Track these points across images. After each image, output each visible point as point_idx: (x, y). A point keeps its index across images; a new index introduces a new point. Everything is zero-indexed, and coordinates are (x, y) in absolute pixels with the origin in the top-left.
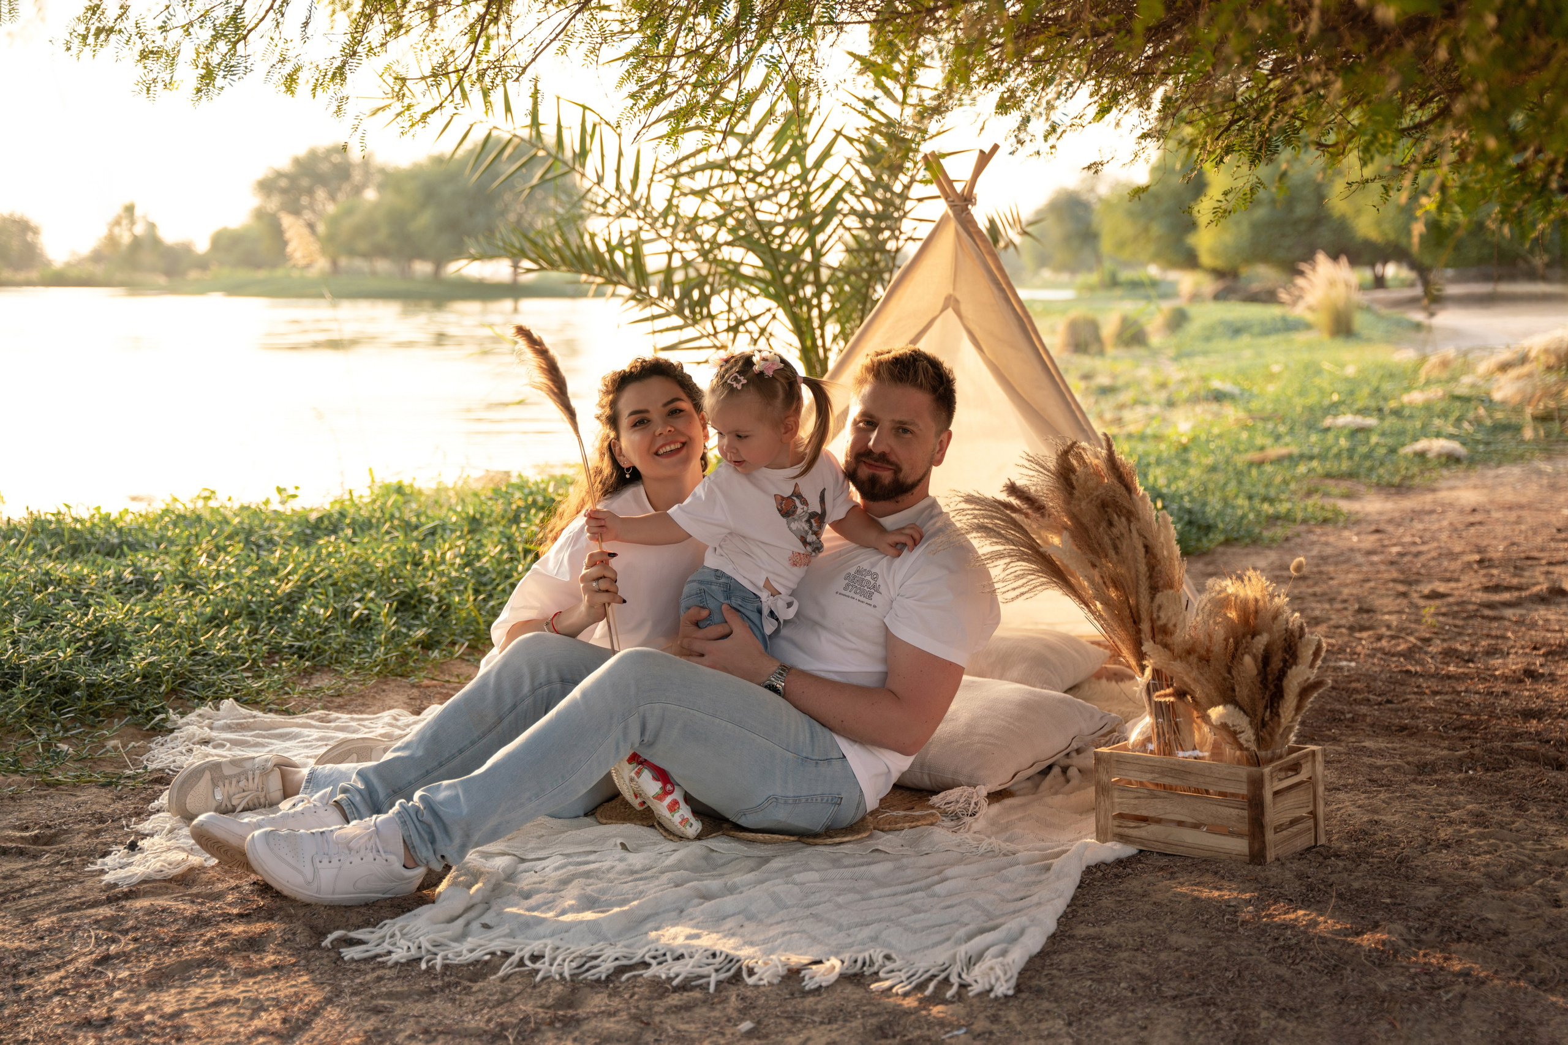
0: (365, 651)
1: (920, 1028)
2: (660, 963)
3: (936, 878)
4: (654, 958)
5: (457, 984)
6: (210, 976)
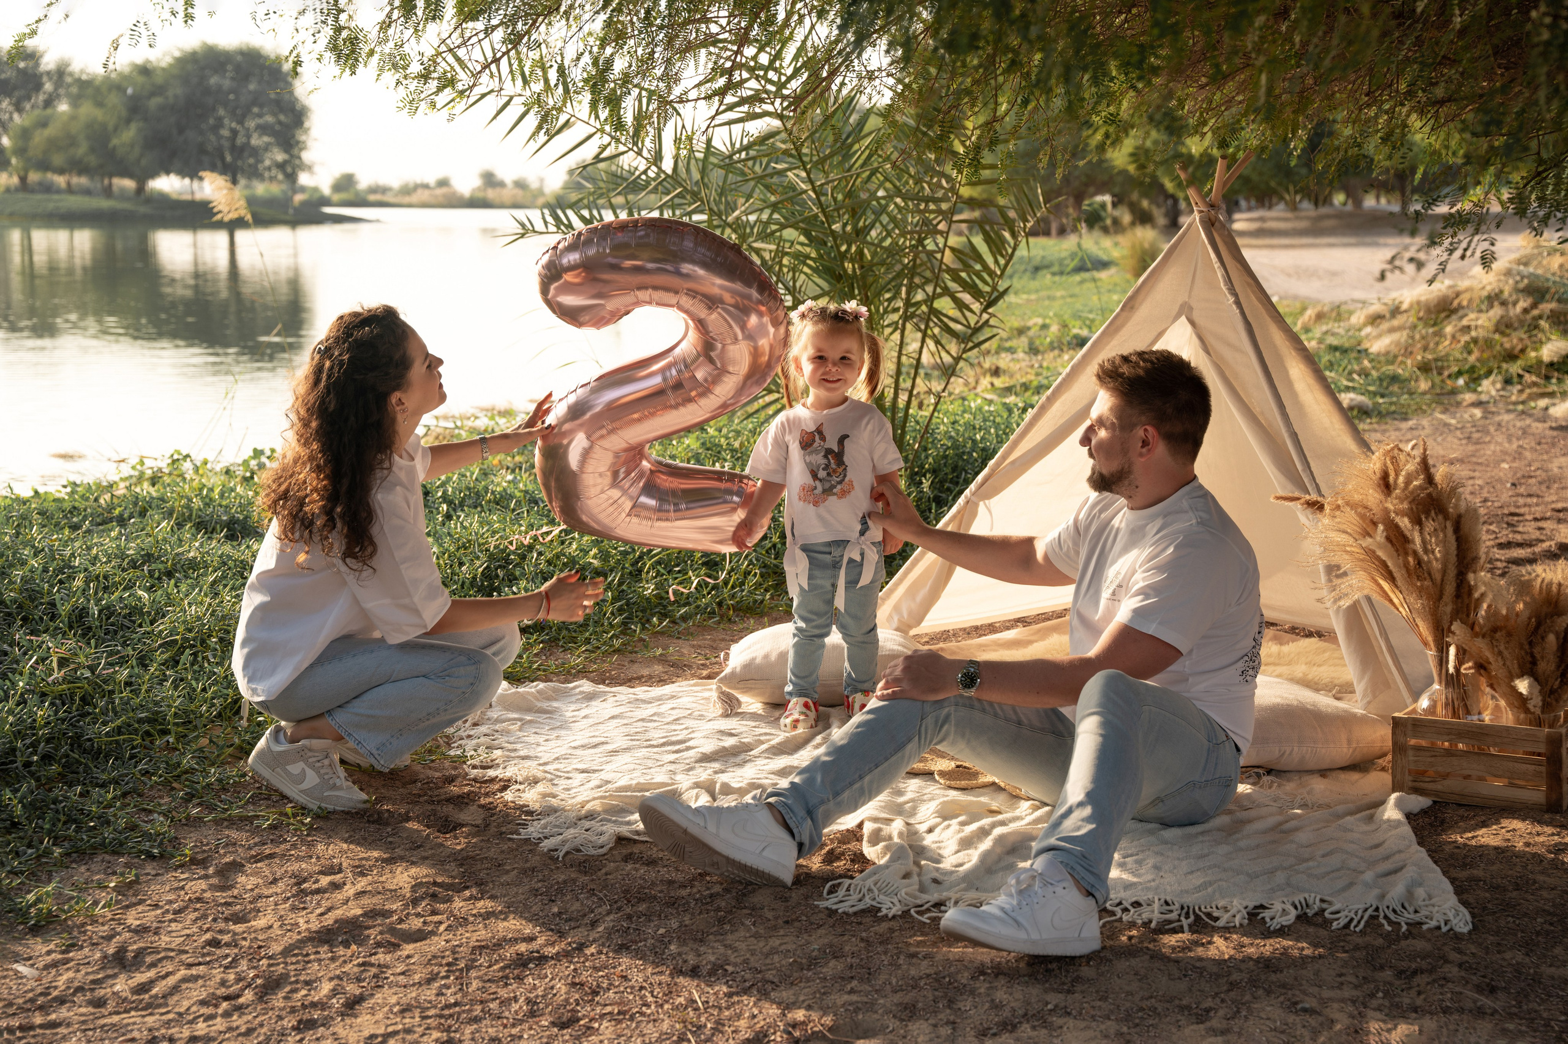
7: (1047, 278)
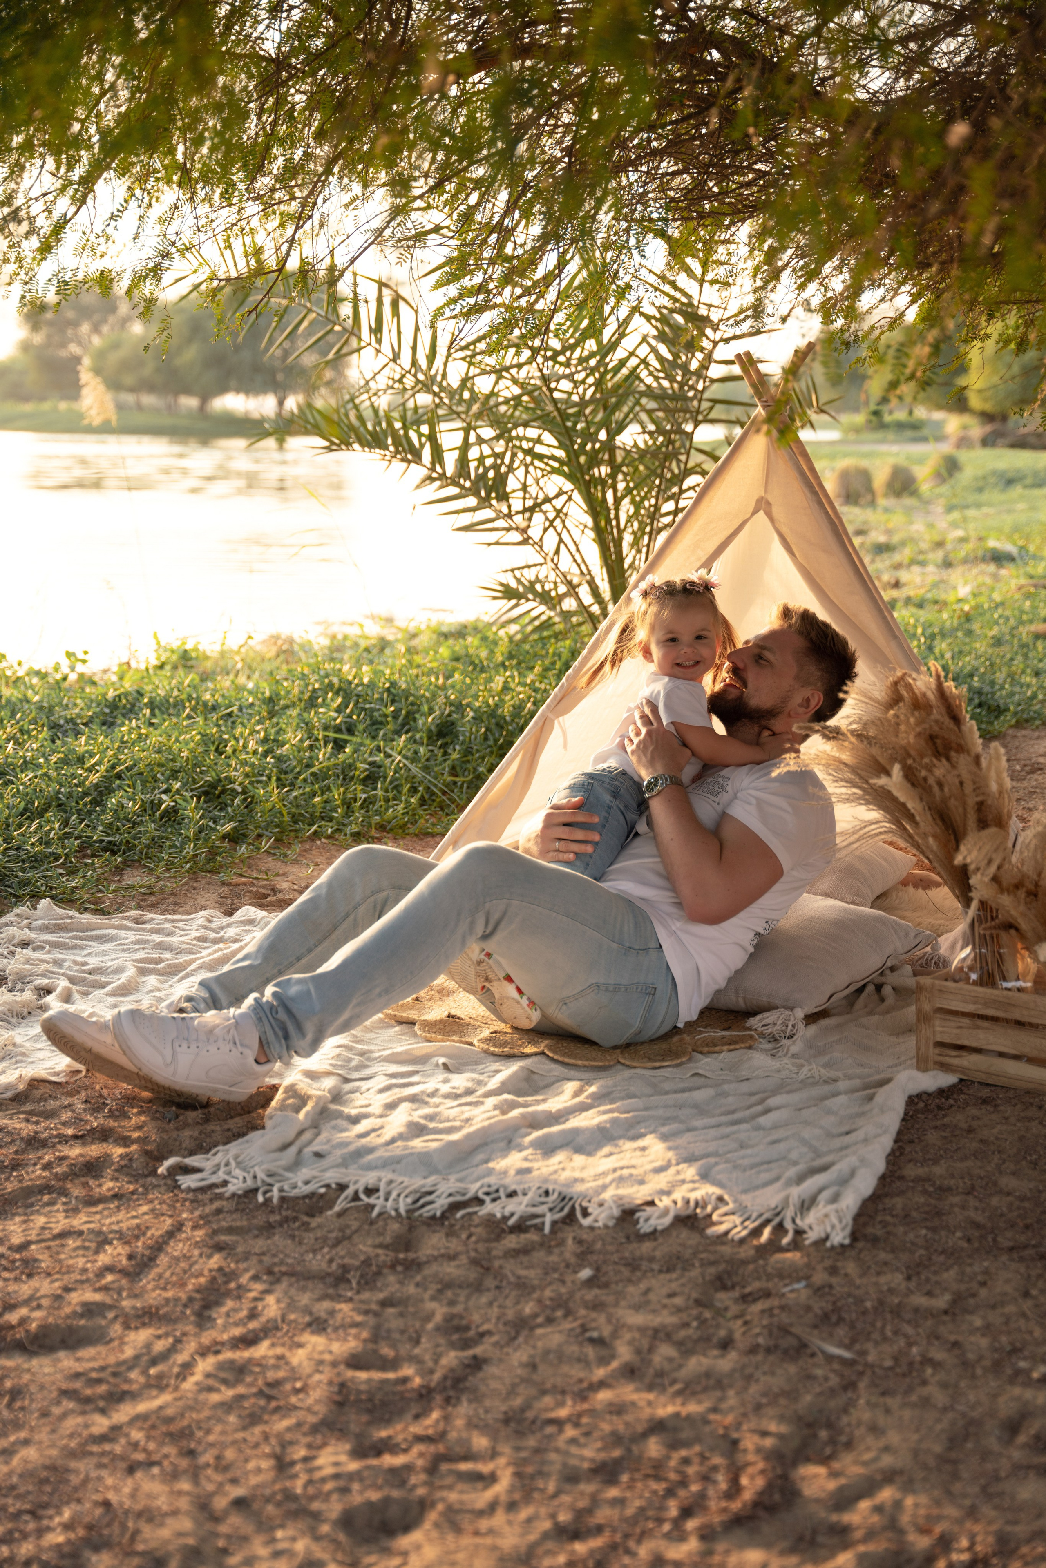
0: (174, 846)
1: (759, 1279)
2: (494, 1200)
3: (760, 1108)
4: (487, 1194)
5: (296, 1219)
6: (52, 1203)
7: (1017, 491)
